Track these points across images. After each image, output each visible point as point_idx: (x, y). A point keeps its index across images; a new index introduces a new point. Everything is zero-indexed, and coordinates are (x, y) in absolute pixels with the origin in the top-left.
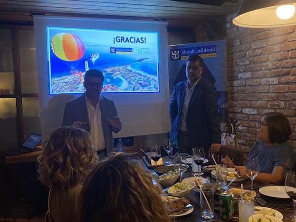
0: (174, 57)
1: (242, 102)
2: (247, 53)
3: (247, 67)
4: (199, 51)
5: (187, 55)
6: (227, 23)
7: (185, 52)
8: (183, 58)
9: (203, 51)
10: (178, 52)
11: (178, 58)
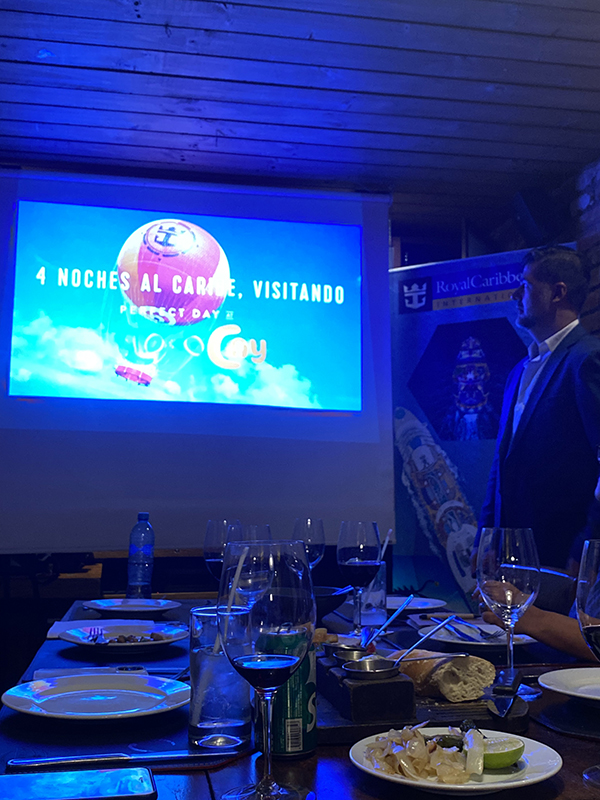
0: (411, 302)
4: (488, 282)
5: (452, 294)
6: (580, 193)
7: (444, 287)
8: (438, 305)
9: (503, 280)
10: (425, 286)
11: (423, 304)
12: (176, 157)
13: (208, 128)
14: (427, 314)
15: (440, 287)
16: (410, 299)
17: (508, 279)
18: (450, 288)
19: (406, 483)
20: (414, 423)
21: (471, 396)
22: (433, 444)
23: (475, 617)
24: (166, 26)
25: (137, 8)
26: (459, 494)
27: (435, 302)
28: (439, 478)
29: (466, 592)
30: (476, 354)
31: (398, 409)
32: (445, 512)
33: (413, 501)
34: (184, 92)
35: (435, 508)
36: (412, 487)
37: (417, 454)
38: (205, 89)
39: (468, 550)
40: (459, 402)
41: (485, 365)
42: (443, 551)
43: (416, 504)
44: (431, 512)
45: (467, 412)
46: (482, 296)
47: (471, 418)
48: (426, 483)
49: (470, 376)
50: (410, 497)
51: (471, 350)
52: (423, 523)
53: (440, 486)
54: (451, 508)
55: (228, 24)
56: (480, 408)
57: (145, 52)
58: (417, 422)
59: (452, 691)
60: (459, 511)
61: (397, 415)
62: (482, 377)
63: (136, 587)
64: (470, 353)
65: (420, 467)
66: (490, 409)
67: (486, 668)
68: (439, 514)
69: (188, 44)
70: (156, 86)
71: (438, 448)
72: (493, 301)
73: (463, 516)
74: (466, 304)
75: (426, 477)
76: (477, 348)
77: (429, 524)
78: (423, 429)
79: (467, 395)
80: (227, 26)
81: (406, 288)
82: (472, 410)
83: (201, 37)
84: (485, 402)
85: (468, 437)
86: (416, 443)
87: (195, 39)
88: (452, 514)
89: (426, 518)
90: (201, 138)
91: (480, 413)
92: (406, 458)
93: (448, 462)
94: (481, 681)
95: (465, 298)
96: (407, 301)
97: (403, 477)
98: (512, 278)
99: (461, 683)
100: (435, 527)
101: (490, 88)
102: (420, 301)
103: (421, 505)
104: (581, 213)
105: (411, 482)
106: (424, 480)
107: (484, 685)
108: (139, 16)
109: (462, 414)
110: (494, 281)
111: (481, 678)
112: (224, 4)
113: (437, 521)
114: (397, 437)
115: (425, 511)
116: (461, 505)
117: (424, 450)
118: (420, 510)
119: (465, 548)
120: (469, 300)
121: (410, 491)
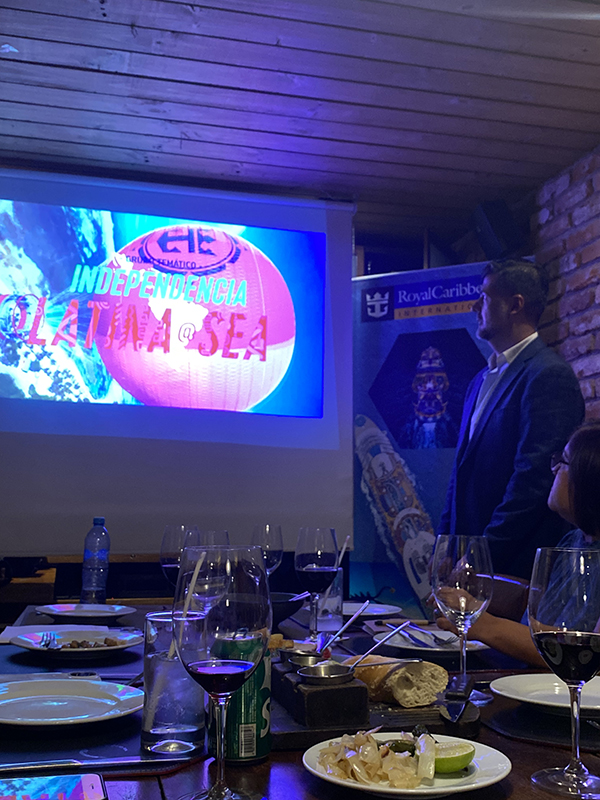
0: (373, 311)
4: (449, 293)
5: (412, 304)
6: (540, 208)
7: (406, 297)
8: (399, 314)
9: (464, 291)
10: (387, 296)
11: (385, 313)
12: (140, 158)
13: (174, 130)
14: (389, 322)
15: (403, 296)
16: (373, 307)
17: (468, 291)
18: (412, 297)
19: (365, 490)
20: (373, 431)
21: (430, 405)
22: (392, 452)
23: (430, 624)
24: (132, 26)
25: (104, 6)
26: (416, 502)
27: (396, 311)
28: (398, 485)
29: (421, 597)
30: (436, 364)
31: (358, 416)
32: (403, 519)
33: (371, 507)
34: (150, 93)
35: (393, 515)
36: (371, 495)
37: (376, 462)
38: (170, 91)
39: (424, 557)
40: (418, 410)
41: (444, 375)
42: (400, 557)
43: (374, 511)
44: (389, 519)
45: (426, 421)
46: (443, 306)
47: (430, 427)
48: (384, 490)
49: (430, 385)
50: (369, 503)
51: (430, 360)
52: (381, 530)
53: (398, 493)
54: (408, 515)
55: (195, 26)
56: (438, 417)
57: (110, 51)
58: (375, 430)
59: (405, 696)
60: (416, 518)
61: (357, 423)
62: (442, 386)
63: (91, 592)
64: (430, 363)
65: (379, 473)
66: (448, 419)
67: (440, 673)
68: (397, 522)
69: (154, 44)
70: (122, 86)
71: (397, 456)
72: (453, 312)
73: (420, 523)
74: (426, 314)
75: (385, 485)
76: (436, 358)
77: (386, 531)
78: (383, 437)
79: (427, 405)
80: (194, 29)
81: (368, 297)
82: (430, 419)
83: (168, 39)
84: (444, 412)
85: (425, 446)
86: (375, 451)
87: (162, 40)
88: (409, 521)
89: (384, 525)
90: (166, 140)
91: (438, 422)
92: (365, 465)
93: (406, 469)
94: (434, 687)
95: (426, 308)
96: (369, 310)
97: (363, 485)
98: (472, 290)
99: (415, 688)
100: (393, 535)
101: (454, 101)
102: (382, 310)
103: (379, 513)
104: (540, 227)
105: (370, 490)
106: (382, 488)
107: (437, 691)
108: (104, 15)
109: (421, 423)
110: (454, 293)
111: (434, 684)
112: (192, 6)
113: (395, 527)
114: (358, 443)
115: (383, 519)
116: (418, 512)
117: (383, 458)
118: (377, 518)
119: (421, 554)
120: (430, 311)
121: (369, 499)
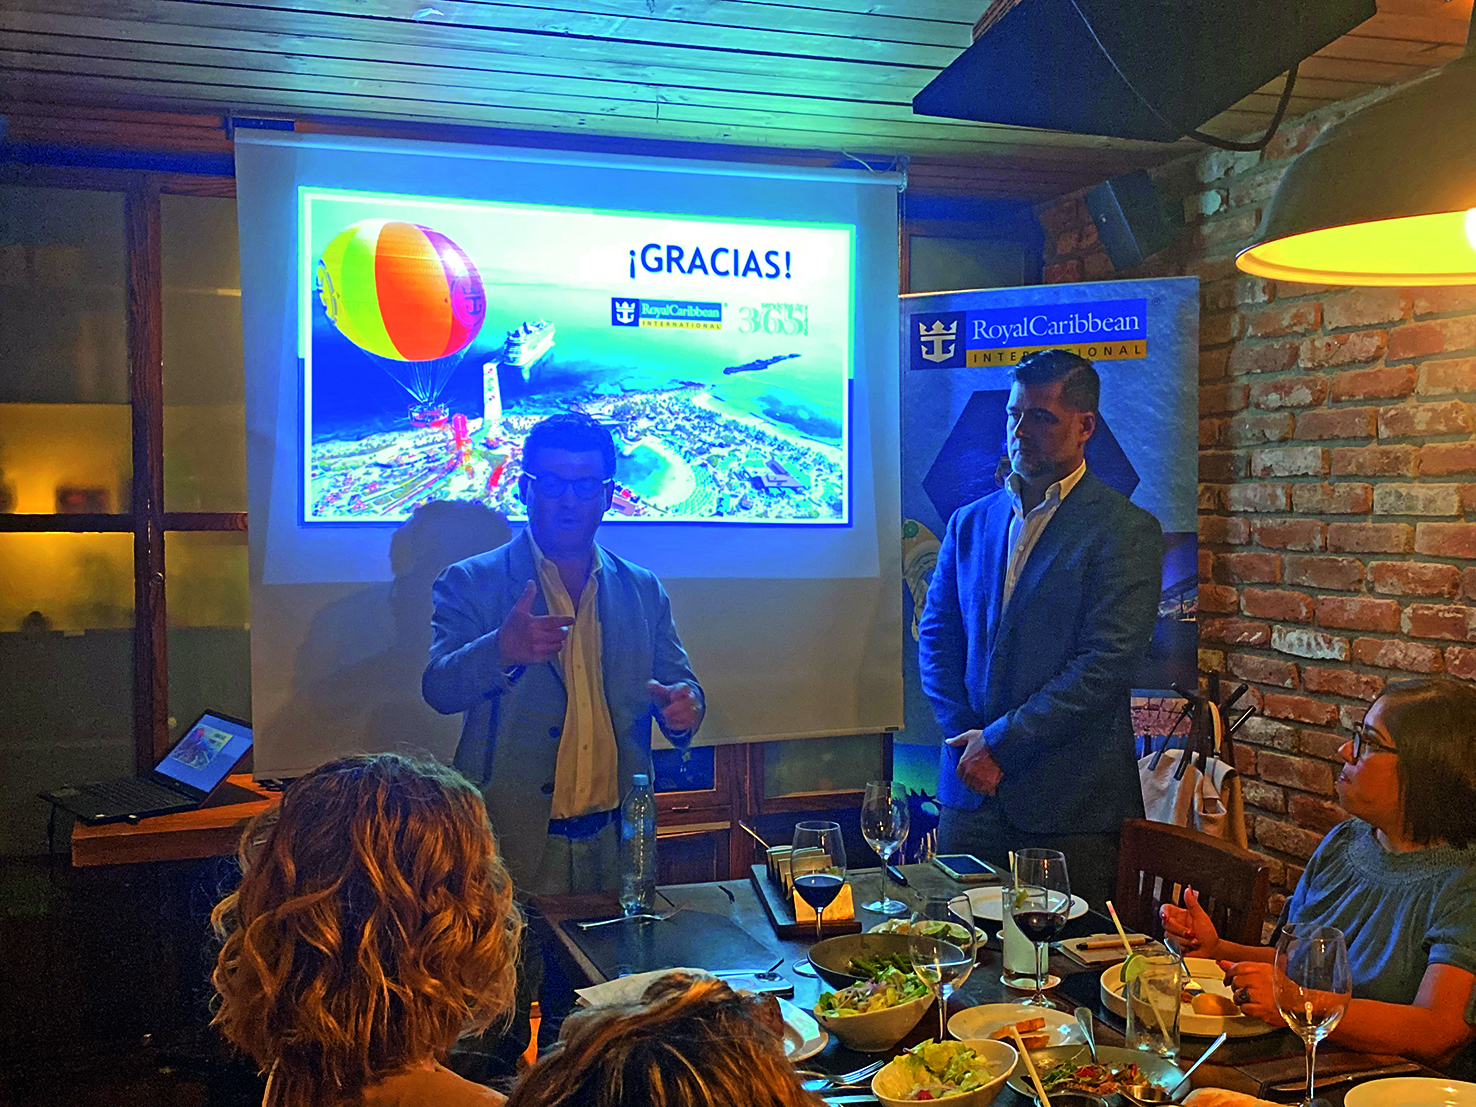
0: (930, 351)
1: (1269, 592)
2: (1304, 349)
3: (1302, 417)
10: (954, 326)
11: (952, 354)
12: (573, 121)
13: (648, 94)
14: (958, 371)
16: (930, 345)
31: (907, 521)
34: (630, 57)
61: (909, 532)
69: (671, 10)
81: (922, 327)
87: (686, 6)
90: (627, 102)
96: (924, 349)
102: (946, 350)
